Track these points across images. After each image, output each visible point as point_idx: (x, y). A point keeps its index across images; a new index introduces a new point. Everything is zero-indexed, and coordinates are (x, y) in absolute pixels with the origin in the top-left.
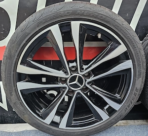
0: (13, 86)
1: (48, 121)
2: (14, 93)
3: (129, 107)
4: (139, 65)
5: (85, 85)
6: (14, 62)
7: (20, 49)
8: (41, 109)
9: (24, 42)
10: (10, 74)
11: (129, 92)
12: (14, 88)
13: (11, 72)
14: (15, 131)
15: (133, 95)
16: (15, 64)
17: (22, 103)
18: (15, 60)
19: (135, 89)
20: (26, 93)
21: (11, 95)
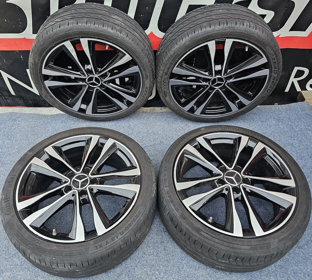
0: (41, 83)
1: (76, 108)
2: (43, 89)
3: (143, 100)
4: (144, 70)
5: (102, 83)
6: (39, 67)
7: (41, 58)
8: (69, 99)
9: (44, 53)
10: (38, 76)
11: (141, 89)
12: (42, 86)
13: (38, 74)
14: (49, 114)
15: (144, 92)
16: (40, 69)
17: (51, 96)
18: (39, 66)
19: (145, 87)
20: (53, 88)
21: (41, 90)
